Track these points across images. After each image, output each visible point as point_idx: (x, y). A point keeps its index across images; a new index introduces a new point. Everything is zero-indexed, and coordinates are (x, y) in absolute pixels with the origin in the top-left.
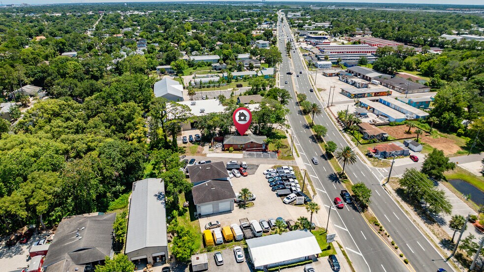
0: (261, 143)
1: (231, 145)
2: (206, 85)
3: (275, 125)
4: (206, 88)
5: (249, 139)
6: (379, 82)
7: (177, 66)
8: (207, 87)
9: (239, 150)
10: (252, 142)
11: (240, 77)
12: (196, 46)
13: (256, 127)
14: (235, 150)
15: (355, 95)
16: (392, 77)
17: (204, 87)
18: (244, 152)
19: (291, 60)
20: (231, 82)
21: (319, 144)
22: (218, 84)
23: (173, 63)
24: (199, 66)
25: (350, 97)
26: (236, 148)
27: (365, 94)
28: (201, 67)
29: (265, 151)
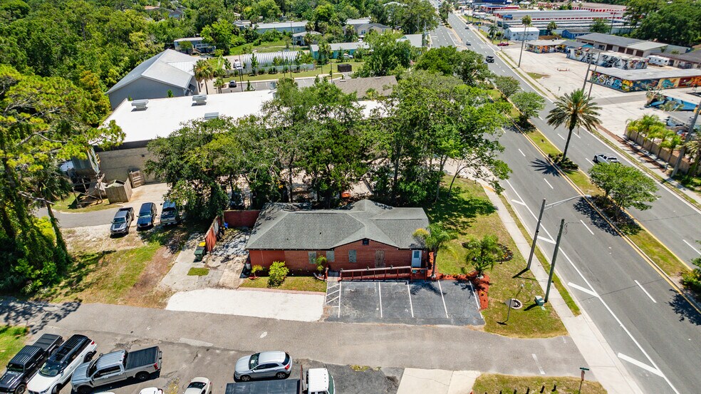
0: (406, 242)
1: (278, 255)
2: (267, 69)
3: (451, 167)
4: (267, 75)
5: (356, 226)
6: (668, 59)
7: (214, 35)
8: (269, 73)
9: (311, 272)
10: (366, 241)
11: (349, 52)
12: (270, 11)
13: (383, 172)
14: (293, 272)
15: (634, 82)
16: (687, 51)
17: (262, 72)
18: (333, 281)
19: (452, 30)
20: (326, 62)
21: (625, 238)
22: (294, 66)
23: (207, 28)
24: (268, 40)
25: (620, 89)
26: (300, 265)
27: (658, 80)
28: (271, 41)
29: (422, 279)
